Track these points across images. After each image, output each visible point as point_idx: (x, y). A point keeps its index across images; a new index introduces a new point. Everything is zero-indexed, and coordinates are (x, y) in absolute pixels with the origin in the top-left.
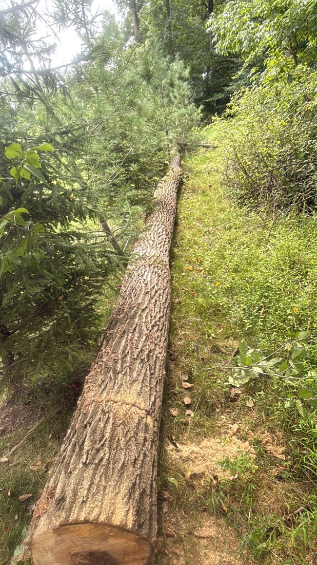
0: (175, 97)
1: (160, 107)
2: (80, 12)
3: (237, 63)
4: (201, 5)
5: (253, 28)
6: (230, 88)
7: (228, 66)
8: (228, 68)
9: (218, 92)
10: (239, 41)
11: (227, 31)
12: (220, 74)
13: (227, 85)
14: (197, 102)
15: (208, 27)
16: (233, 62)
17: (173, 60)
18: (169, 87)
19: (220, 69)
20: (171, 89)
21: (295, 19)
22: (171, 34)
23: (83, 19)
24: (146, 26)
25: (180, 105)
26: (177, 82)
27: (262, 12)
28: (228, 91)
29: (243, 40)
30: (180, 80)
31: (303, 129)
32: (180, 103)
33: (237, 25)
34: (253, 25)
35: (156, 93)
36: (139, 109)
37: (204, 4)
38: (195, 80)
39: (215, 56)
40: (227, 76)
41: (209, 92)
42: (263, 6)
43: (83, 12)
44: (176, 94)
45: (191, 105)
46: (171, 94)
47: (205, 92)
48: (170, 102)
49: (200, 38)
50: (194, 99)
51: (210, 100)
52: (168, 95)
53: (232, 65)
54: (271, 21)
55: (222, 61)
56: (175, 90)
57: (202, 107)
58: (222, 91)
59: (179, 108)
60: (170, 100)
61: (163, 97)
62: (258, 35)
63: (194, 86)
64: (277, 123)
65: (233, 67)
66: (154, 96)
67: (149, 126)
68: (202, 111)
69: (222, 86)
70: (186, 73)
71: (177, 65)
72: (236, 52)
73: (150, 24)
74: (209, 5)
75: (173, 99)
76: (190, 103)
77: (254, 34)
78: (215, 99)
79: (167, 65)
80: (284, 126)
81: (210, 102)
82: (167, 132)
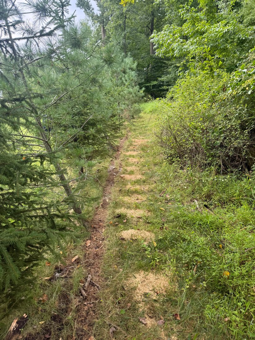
0: (126, 80)
1: (115, 85)
2: (60, 12)
3: (167, 64)
4: (146, 27)
5: (181, 42)
6: (162, 79)
7: (161, 65)
8: (161, 67)
9: (154, 80)
10: (172, 50)
11: (164, 42)
12: (156, 70)
13: (160, 77)
14: (141, 85)
15: (151, 39)
16: (165, 63)
17: (126, 56)
18: (122, 73)
19: (156, 66)
20: (124, 75)
21: (210, 40)
22: (125, 41)
23: (62, 17)
24: (110, 35)
25: (129, 86)
26: (128, 71)
27: (188, 33)
28: (161, 81)
29: (175, 49)
30: (130, 70)
31: (219, 112)
32: (129, 85)
33: (171, 39)
34: (182, 40)
35: (113, 76)
36: (100, 86)
37: (148, 27)
38: (139, 71)
39: (153, 58)
40: (160, 71)
41: (148, 80)
42: (189, 30)
43: (63, 13)
44: (127, 78)
45: (136, 87)
46: (123, 78)
47: (145, 80)
48: (123, 84)
49: (144, 46)
50: (139, 83)
51: (148, 85)
52: (121, 79)
53: (164, 65)
54: (194, 39)
55: (158, 62)
56: (126, 76)
57: (144, 89)
58: (157, 80)
59: (128, 88)
60: (123, 82)
61: (118, 80)
62: (185, 47)
63: (139, 75)
64: (201, 106)
65: (164, 66)
66: (112, 78)
67: (106, 99)
68: (144, 91)
69: (157, 77)
70: (135, 66)
71: (129, 60)
72: (169, 56)
73: (112, 34)
74: (151, 28)
75: (124, 81)
76: (136, 85)
77: (182, 46)
78: (152, 84)
79: (122, 59)
80: (205, 109)
81: (148, 86)
82: (119, 103)
